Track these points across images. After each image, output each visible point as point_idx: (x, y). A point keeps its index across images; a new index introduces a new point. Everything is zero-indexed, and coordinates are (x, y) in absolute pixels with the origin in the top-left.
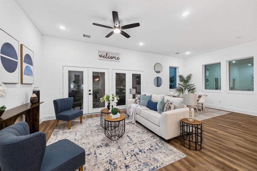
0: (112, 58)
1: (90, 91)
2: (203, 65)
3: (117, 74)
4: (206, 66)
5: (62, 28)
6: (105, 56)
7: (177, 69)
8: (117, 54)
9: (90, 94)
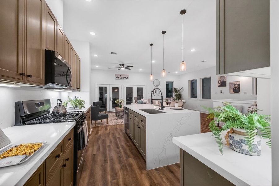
0: (123, 78)
1: (110, 98)
2: (189, 81)
3: (127, 88)
4: (191, 81)
5: (97, 66)
6: (119, 77)
7: (173, 83)
8: (127, 75)
9: (110, 100)
